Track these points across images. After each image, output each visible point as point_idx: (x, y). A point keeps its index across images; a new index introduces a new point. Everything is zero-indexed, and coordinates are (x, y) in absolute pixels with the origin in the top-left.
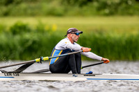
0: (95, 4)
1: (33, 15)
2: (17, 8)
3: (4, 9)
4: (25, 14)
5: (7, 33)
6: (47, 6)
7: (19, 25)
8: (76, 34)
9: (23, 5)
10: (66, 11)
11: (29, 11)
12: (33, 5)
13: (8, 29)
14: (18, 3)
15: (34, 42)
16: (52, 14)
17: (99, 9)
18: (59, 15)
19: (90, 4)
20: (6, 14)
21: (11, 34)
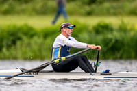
4: (108, 13)
8: (69, 28)
11: (112, 11)
13: (91, 28)
15: (117, 41)
21: (93, 33)
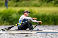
0: (54, 2)
1: (28, 6)
2: (21, 3)
3: (16, 4)
4: (24, 6)
5: (17, 14)
6: (34, 3)
7: (22, 10)
9: (24, 2)
10: (41, 4)
11: (26, 5)
12: (27, 2)
13: (17, 12)
14: (21, 1)
16: (35, 6)
17: (55, 4)
18: (39, 6)
19: (51, 2)
20: (16, 6)
21: (18, 14)
